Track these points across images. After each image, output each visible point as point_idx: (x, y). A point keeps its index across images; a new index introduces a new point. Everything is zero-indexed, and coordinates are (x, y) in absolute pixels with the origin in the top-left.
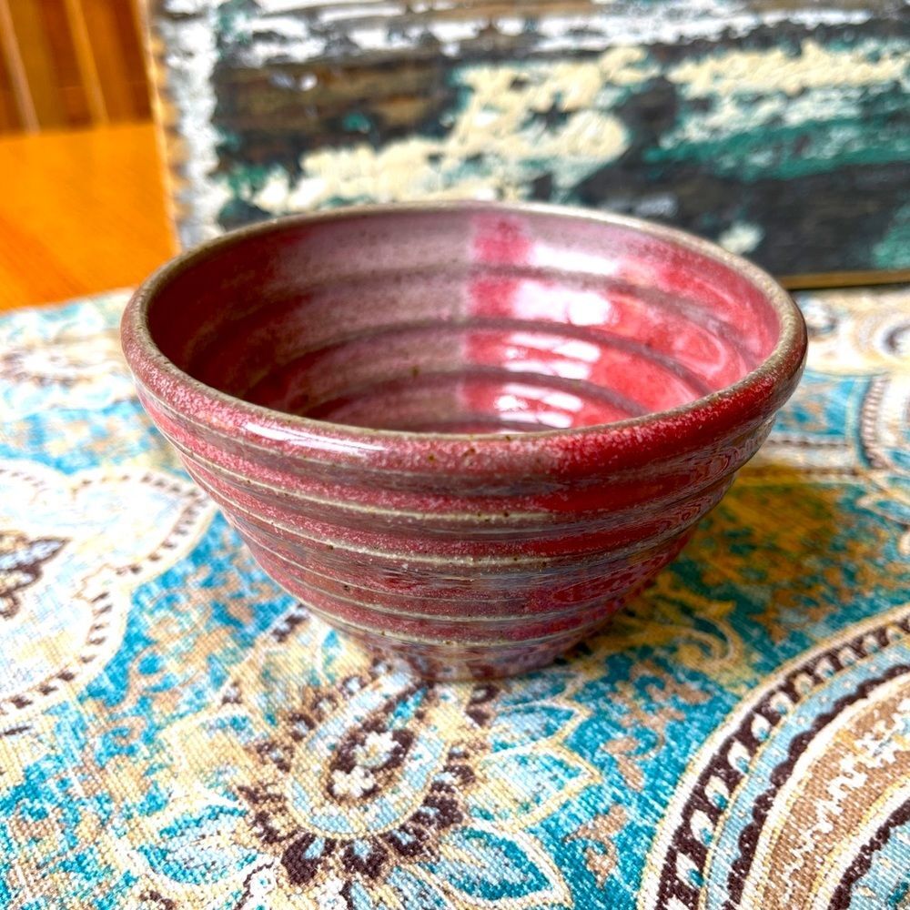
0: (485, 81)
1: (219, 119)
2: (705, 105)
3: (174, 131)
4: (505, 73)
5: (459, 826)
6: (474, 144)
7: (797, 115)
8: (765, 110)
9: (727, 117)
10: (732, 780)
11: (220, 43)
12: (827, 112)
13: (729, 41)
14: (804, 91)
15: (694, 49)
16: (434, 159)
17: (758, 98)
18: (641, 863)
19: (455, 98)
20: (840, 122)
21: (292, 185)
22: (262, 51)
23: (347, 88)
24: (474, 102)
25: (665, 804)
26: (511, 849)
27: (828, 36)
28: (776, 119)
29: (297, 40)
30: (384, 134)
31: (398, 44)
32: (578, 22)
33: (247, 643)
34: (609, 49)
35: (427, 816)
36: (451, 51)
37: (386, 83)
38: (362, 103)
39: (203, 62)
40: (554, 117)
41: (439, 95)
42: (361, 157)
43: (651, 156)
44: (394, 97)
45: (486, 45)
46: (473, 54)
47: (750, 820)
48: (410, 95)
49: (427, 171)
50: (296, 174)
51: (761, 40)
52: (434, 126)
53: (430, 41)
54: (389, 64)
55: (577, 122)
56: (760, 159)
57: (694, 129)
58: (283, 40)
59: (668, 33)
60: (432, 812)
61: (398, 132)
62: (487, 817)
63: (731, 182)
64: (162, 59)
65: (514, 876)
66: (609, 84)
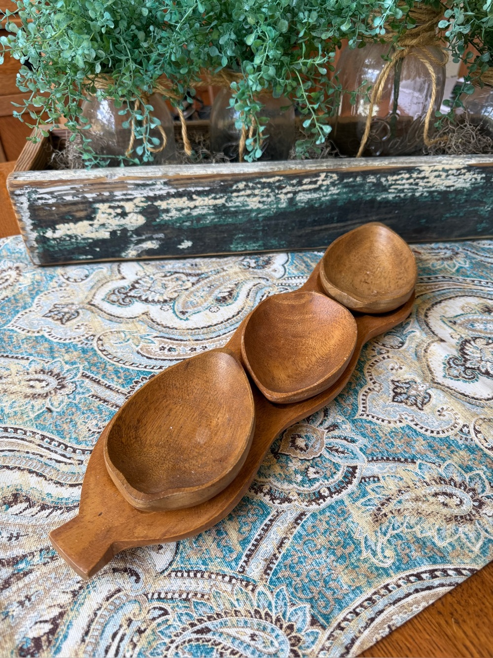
0: (102, 207)
1: (31, 217)
2: (167, 211)
3: (21, 220)
4: (107, 205)
6: (101, 222)
7: (195, 213)
8: (185, 212)
9: (174, 213)
11: (29, 201)
12: (204, 212)
13: (169, 196)
14: (195, 207)
15: (161, 198)
16: (91, 225)
17: (183, 209)
19: (95, 211)
20: (209, 214)
21: (54, 232)
22: (40, 202)
23: (64, 209)
24: (100, 211)
27: (199, 193)
28: (189, 214)
29: (49, 199)
30: (76, 220)
31: (76, 199)
32: (125, 192)
34: (135, 198)
36: (91, 200)
37: (74, 208)
38: (69, 212)
39: (26, 205)
40: (124, 214)
41: (89, 210)
42: (71, 225)
43: (154, 223)
44: (77, 211)
45: (100, 198)
46: (96, 201)
48: (82, 211)
49: (90, 228)
50: (54, 230)
51: (179, 195)
52: (90, 218)
53: (84, 198)
54: (74, 204)
55: (130, 216)
56: (188, 224)
57: (165, 217)
58: (45, 199)
59: (151, 194)
61: (81, 219)
63: (180, 229)
64: (15, 204)
66: (137, 206)
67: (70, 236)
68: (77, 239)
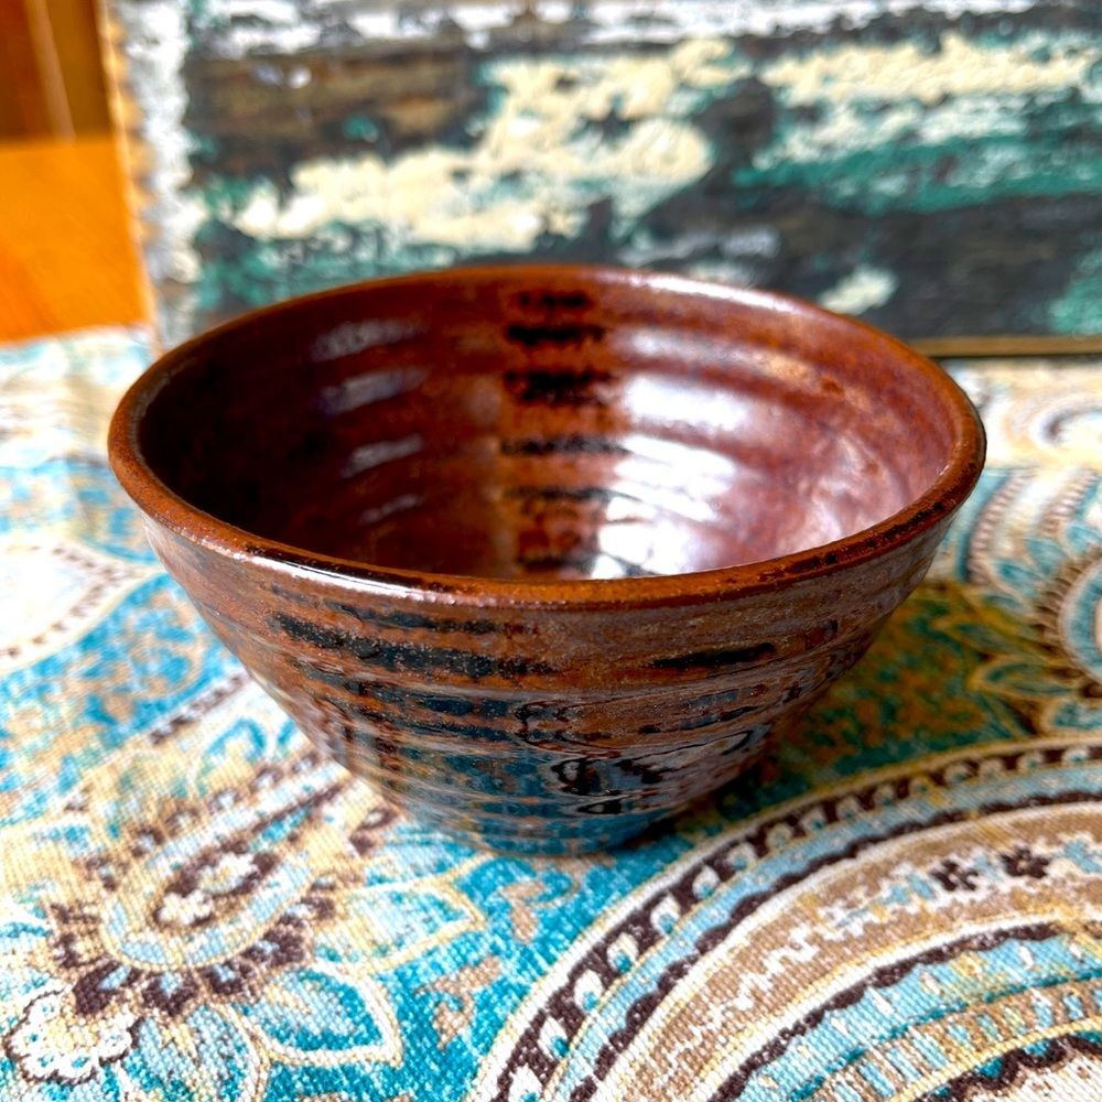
0: (523, 79)
1: (192, 120)
2: (812, 114)
3: (137, 134)
4: (548, 70)
5: (297, 966)
6: (511, 156)
7: (939, 129)
8: (894, 122)
9: (842, 130)
10: (647, 941)
11: (190, 28)
12: (980, 126)
13: (842, 33)
14: (946, 99)
15: (798, 42)
16: (460, 175)
17: (884, 107)
18: (498, 1025)
19: (484, 100)
20: (997, 140)
21: (283, 204)
22: (243, 39)
23: (347, 86)
24: (509, 105)
25: (551, 960)
26: (349, 997)
27: (977, 26)
28: (909, 135)
29: (284, 25)
30: (395, 144)
31: (411, 32)
32: (641, 7)
33: (115, 743)
34: (683, 41)
35: (261, 951)
36: (478, 41)
37: (396, 80)
38: (366, 105)
39: (170, 51)
40: (613, 126)
41: (464, 96)
42: (368, 171)
43: (742, 178)
44: (407, 98)
45: (523, 33)
46: (505, 46)
47: (653, 988)
48: (427, 96)
49: (450, 191)
50: (286, 190)
51: (886, 31)
52: (458, 134)
53: (451, 28)
54: (400, 57)
55: (643, 133)
56: (890, 186)
57: (798, 146)
58: (268, 25)
59: (760, 22)
60: (269, 948)
61: (414, 141)
62: (333, 957)
63: (851, 215)
64: (121, 46)
65: (342, 1027)
66: (684, 86)
67: (354, 233)
68: (381, 246)
